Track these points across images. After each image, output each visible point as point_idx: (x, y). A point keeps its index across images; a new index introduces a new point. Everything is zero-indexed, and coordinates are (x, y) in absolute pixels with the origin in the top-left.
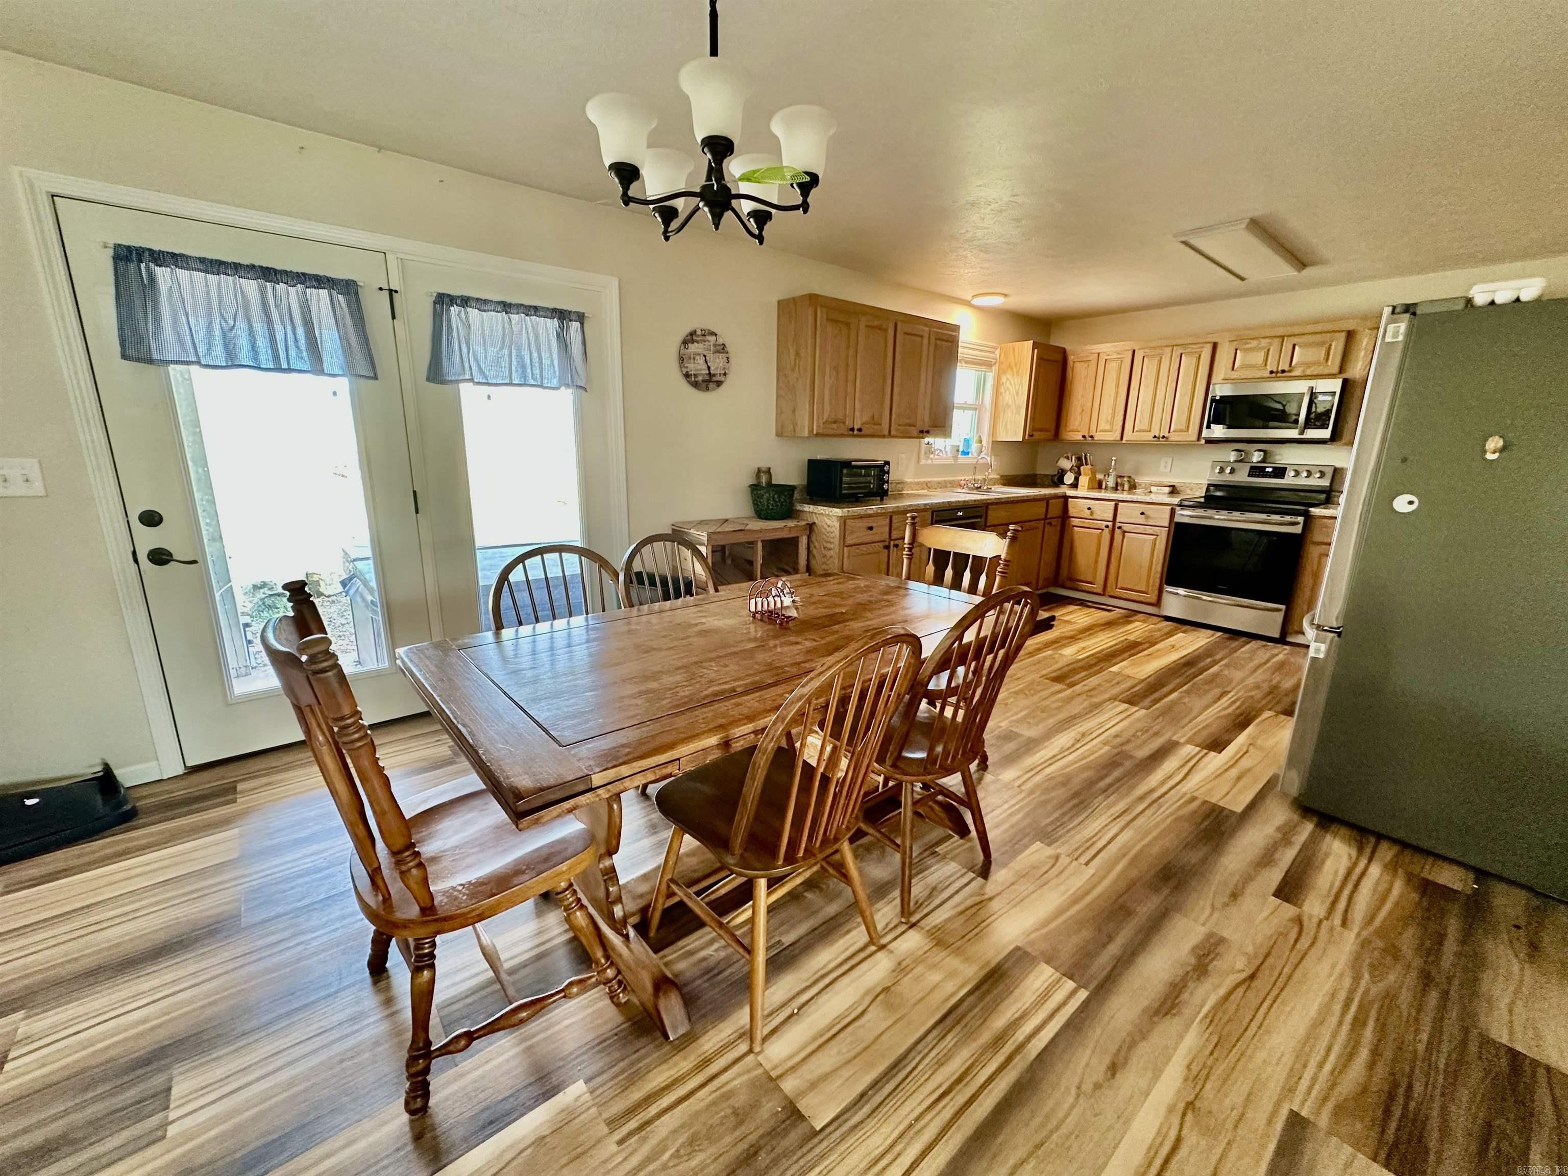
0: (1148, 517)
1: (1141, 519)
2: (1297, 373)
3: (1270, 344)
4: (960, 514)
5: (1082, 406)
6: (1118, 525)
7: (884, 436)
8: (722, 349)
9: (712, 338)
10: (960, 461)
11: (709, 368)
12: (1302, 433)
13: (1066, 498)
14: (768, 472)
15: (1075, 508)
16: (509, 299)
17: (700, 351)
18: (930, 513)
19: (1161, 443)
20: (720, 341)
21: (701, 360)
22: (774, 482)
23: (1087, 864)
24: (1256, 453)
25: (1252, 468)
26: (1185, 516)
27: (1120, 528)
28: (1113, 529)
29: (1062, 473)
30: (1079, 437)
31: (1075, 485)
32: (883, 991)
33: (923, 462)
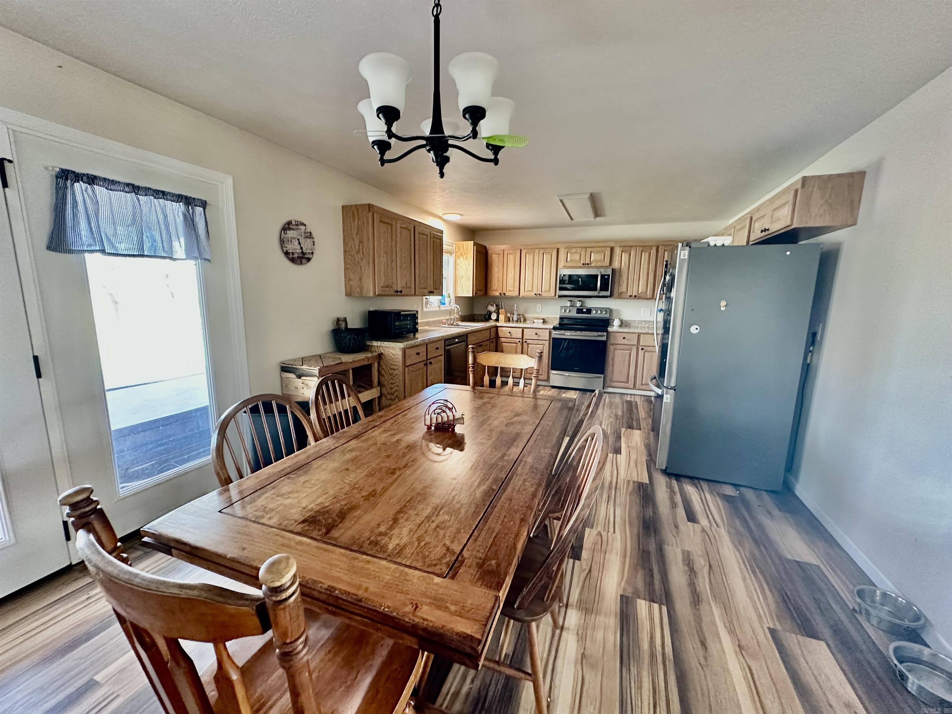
0: (539, 336)
1: (536, 337)
2: (593, 265)
3: (581, 251)
4: (457, 340)
5: (498, 278)
6: (524, 340)
7: (412, 296)
8: (309, 236)
9: (303, 228)
10: (442, 309)
11: (302, 248)
12: (599, 293)
13: (497, 327)
14: (345, 320)
15: (503, 332)
16: (137, 183)
17: (294, 236)
18: (443, 342)
19: (539, 297)
20: (308, 230)
21: (296, 243)
22: (349, 327)
23: (614, 532)
24: (578, 302)
25: (578, 309)
26: (556, 334)
27: (526, 342)
28: (523, 343)
29: (490, 313)
30: (497, 294)
31: (497, 320)
32: (582, 658)
33: (425, 310)
